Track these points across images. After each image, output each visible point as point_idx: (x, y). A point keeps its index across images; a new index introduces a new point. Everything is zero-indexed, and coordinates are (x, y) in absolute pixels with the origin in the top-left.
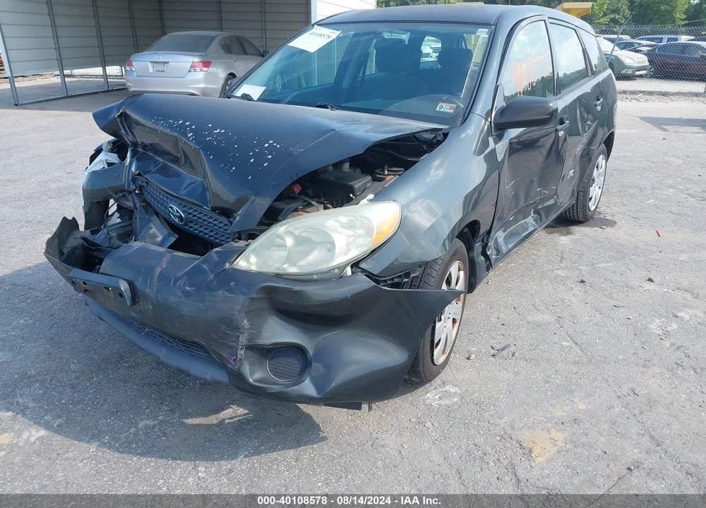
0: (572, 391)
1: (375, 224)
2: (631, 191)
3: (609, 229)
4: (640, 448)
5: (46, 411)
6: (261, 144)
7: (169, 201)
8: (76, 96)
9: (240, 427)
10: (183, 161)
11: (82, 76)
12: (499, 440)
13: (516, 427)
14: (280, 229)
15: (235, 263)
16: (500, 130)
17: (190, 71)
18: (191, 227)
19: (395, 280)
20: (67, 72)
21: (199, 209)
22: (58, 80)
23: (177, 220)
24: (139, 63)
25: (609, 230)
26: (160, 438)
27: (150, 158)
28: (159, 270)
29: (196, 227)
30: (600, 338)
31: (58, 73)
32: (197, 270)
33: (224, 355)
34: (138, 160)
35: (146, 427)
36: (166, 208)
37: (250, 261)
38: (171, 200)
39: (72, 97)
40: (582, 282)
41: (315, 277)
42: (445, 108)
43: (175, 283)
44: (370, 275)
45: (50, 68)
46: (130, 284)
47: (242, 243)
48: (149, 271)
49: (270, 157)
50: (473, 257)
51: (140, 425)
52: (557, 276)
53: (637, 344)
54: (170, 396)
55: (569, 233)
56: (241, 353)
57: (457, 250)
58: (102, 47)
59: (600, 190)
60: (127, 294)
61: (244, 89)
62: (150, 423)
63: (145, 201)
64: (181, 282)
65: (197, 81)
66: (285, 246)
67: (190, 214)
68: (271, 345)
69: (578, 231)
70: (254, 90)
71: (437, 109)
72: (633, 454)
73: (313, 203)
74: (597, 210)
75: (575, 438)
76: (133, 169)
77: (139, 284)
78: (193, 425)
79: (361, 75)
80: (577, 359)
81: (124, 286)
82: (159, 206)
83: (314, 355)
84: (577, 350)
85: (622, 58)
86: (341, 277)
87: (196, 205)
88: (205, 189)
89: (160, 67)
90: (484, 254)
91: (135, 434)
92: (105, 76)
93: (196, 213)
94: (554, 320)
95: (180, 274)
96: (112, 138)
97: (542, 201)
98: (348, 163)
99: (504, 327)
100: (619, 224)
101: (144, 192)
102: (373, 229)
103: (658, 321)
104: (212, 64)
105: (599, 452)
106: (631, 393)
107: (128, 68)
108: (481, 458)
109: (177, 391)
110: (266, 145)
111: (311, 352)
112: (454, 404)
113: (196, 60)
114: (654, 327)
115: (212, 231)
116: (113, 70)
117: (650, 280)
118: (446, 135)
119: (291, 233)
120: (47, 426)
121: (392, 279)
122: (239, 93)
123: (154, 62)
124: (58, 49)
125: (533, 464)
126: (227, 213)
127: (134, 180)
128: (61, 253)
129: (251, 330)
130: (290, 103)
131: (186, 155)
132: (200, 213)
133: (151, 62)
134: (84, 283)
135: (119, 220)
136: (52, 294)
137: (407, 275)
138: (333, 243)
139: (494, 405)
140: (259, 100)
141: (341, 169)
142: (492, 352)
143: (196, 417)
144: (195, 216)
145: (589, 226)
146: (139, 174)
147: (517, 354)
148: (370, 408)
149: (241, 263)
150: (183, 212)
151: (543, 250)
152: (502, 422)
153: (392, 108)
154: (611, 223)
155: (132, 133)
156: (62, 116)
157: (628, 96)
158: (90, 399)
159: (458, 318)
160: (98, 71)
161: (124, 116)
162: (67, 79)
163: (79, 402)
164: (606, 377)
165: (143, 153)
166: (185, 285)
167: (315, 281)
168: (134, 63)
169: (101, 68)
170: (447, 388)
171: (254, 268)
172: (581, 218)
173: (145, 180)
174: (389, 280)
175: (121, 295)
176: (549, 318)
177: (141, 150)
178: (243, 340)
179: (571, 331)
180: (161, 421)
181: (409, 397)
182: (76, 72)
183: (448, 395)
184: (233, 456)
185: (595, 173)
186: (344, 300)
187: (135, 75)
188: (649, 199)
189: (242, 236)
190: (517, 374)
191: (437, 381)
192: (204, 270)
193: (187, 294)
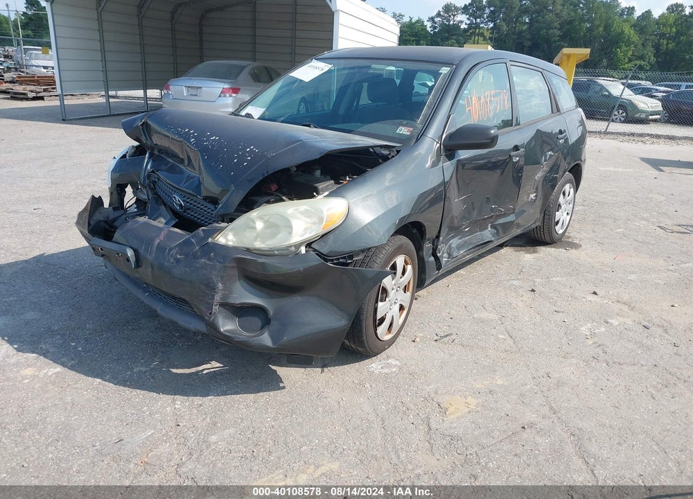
0: (495, 371)
1: (325, 214)
2: (605, 220)
3: (573, 251)
4: (537, 414)
5: (63, 355)
6: (244, 149)
7: (173, 193)
8: (118, 115)
9: (213, 376)
10: (186, 162)
11: (126, 97)
12: (423, 401)
13: (439, 392)
14: (254, 214)
15: (216, 239)
16: (449, 150)
17: (220, 96)
18: (189, 214)
19: (341, 260)
20: (111, 93)
21: (195, 199)
22: (103, 100)
23: (178, 208)
24: (176, 87)
25: (573, 253)
26: (149, 380)
27: (163, 159)
28: (157, 241)
29: (192, 213)
30: (533, 334)
31: (103, 93)
32: (187, 243)
33: (203, 309)
34: (153, 161)
35: (140, 372)
36: (171, 198)
37: (228, 237)
38: (175, 192)
39: (114, 115)
40: (533, 291)
41: (276, 252)
42: (404, 131)
43: (169, 252)
44: (320, 254)
45: (97, 88)
46: (136, 251)
47: (223, 225)
48: (150, 242)
49: (249, 158)
50: (423, 255)
51: (135, 370)
52: (512, 285)
53: (565, 340)
54: (162, 352)
55: (535, 252)
56: (216, 308)
57: (402, 245)
58: (145, 71)
59: (569, 216)
60: (133, 259)
61: (249, 110)
62: (143, 369)
63: (156, 194)
64: (174, 252)
65: (226, 106)
66: (255, 228)
67: (188, 202)
68: (239, 304)
69: (543, 250)
70: (255, 111)
71: (397, 132)
72: (530, 417)
73: (284, 198)
74: (566, 234)
75: (486, 404)
76: (149, 167)
77: (142, 251)
78: (177, 373)
79: (355, 104)
80: (508, 348)
81: (130, 253)
82: (167, 197)
83: (274, 314)
84: (510, 342)
85: (636, 102)
86: (297, 254)
87: (193, 195)
88: (200, 183)
89: (194, 92)
90: (434, 254)
91: (130, 376)
92: (146, 98)
93: (192, 202)
94: (497, 318)
95: (174, 245)
96: (136, 144)
97: (499, 217)
98: (319, 171)
99: (451, 320)
100: (583, 247)
101: (156, 186)
102: (323, 219)
103: (589, 325)
104: (241, 91)
105: (503, 414)
106: (545, 376)
107: (166, 92)
108: (404, 412)
109: (168, 349)
110: (248, 150)
111: (271, 313)
112: (392, 372)
113: (227, 86)
114: (584, 330)
115: (203, 216)
116: (153, 93)
117: (595, 293)
118: (398, 152)
119: (261, 218)
120: (63, 364)
121: (338, 259)
122: (243, 113)
123: (189, 87)
124: (105, 71)
125: (445, 419)
126: (214, 201)
127: (149, 176)
128: (89, 224)
129: (225, 291)
130: (283, 122)
131: (189, 157)
132: (196, 201)
133: (186, 87)
134: (102, 249)
135: (136, 210)
136: (78, 273)
137: (351, 257)
138: (291, 227)
139: (425, 376)
140: (259, 119)
141: (313, 175)
142: (436, 338)
143: (180, 368)
144: (191, 204)
145: (554, 247)
146: (153, 172)
147: (456, 341)
148: (322, 371)
149: (221, 239)
150: (183, 201)
151: (506, 264)
152: (428, 389)
153: (361, 130)
154: (576, 246)
155: (151, 139)
156: (102, 131)
157: (636, 138)
158: (98, 350)
159: (406, 305)
160: (140, 93)
161: (145, 125)
162: (111, 100)
163: (89, 351)
164: (529, 363)
165: (158, 155)
166: (176, 253)
167: (277, 255)
168: (171, 87)
169: (142, 91)
170: (390, 361)
171: (231, 244)
172: (548, 240)
173: (157, 176)
174: (336, 259)
175: (128, 260)
176: (494, 316)
177: (156, 152)
178: (218, 298)
179: (509, 327)
180: (152, 368)
181: (357, 365)
182: (121, 93)
183: (389, 366)
184: (206, 395)
185: (561, 200)
186: (298, 272)
187: (171, 98)
188: (620, 228)
189: (225, 220)
190: (451, 355)
191: (383, 354)
192: (192, 243)
193: (178, 261)
